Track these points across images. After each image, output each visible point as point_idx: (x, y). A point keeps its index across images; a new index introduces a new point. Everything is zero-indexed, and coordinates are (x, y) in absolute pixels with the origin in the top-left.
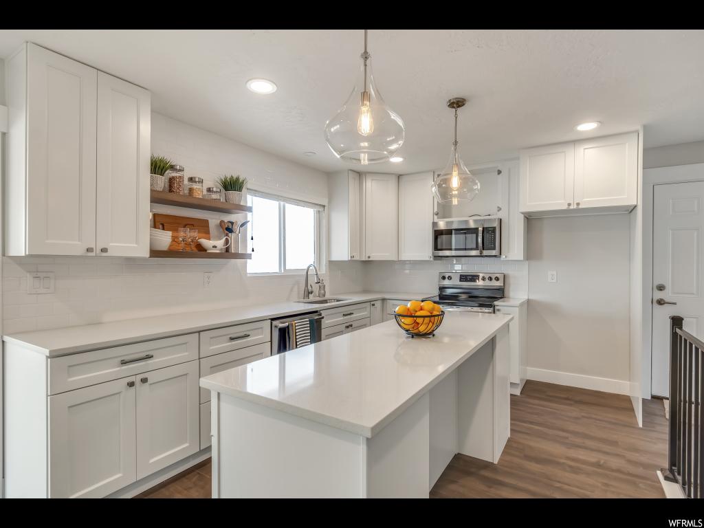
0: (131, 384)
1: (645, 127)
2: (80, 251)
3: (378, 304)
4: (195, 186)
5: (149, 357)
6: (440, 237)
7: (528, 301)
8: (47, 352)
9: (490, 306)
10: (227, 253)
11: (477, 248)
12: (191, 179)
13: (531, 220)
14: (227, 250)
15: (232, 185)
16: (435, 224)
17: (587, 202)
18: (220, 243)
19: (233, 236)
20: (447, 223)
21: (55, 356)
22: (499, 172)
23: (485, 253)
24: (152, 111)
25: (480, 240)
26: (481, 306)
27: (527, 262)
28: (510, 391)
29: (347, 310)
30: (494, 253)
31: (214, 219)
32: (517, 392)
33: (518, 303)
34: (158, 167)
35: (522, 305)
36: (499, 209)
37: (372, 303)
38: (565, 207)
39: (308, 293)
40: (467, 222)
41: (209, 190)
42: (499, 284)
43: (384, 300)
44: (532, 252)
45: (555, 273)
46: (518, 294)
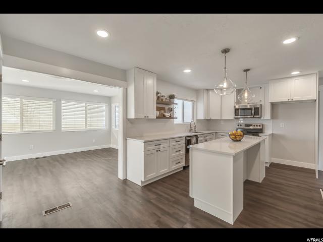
0: (157, 151)
1: (319, 72)
2: (143, 117)
3: (214, 134)
4: (163, 98)
5: (160, 145)
6: (237, 111)
7: (272, 134)
8: (143, 141)
9: (257, 135)
10: (171, 117)
11: (252, 115)
12: (162, 96)
13: (274, 105)
14: (170, 116)
15: (172, 97)
16: (235, 107)
17: (296, 98)
18: (169, 114)
19: (172, 112)
20: (239, 106)
21: (145, 142)
22: (261, 88)
23: (255, 116)
24: (157, 79)
25: (253, 112)
26: (253, 135)
27: (272, 120)
28: (265, 165)
29: (205, 136)
30: (258, 116)
31: (167, 107)
32: (268, 166)
33: (268, 134)
34: (158, 93)
35: (270, 135)
36: (261, 101)
37: (212, 133)
38: (287, 100)
39: (191, 130)
40: (247, 106)
41: (166, 99)
42: (261, 127)
43: (216, 133)
44: (274, 116)
45: (283, 124)
46: (268, 131)
